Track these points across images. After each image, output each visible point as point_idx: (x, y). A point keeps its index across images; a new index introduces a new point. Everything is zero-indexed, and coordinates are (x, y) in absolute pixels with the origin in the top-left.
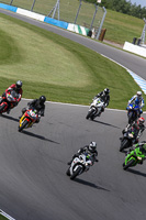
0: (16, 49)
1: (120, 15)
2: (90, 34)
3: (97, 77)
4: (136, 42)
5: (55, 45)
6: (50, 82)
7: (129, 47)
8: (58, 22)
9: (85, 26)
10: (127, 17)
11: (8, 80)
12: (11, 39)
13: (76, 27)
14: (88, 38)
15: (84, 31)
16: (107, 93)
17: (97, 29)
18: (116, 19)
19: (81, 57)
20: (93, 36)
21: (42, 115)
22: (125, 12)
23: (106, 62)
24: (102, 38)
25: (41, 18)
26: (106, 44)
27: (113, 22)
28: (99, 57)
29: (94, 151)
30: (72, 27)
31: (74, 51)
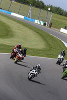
0: (11, 31)
1: (59, 16)
2: (45, 25)
3: (48, 44)
4: (66, 28)
5: (29, 29)
7: (63, 30)
8: (30, 19)
9: (43, 21)
10: (62, 17)
11: (7, 45)
12: (9, 27)
13: (39, 21)
14: (44, 27)
15: (42, 23)
17: (48, 22)
18: (57, 17)
19: (41, 35)
20: (46, 25)
21: (25, 56)
22: (61, 15)
23: (52, 37)
24: (50, 26)
25: (22, 17)
26: (52, 29)
27: (55, 19)
28: (49, 35)
29: (39, 68)
30: (36, 21)
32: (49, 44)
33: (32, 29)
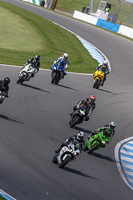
4: (85, 10)
5: (12, 14)
6: (6, 47)
7: (78, 15)
14: (41, 8)
16: (38, 59)
19: (35, 24)
20: (46, 6)
23: (57, 29)
24: (53, 7)
26: (57, 13)
28: (52, 25)
31: (29, 19)
32: (50, 42)
33: (17, 13)
